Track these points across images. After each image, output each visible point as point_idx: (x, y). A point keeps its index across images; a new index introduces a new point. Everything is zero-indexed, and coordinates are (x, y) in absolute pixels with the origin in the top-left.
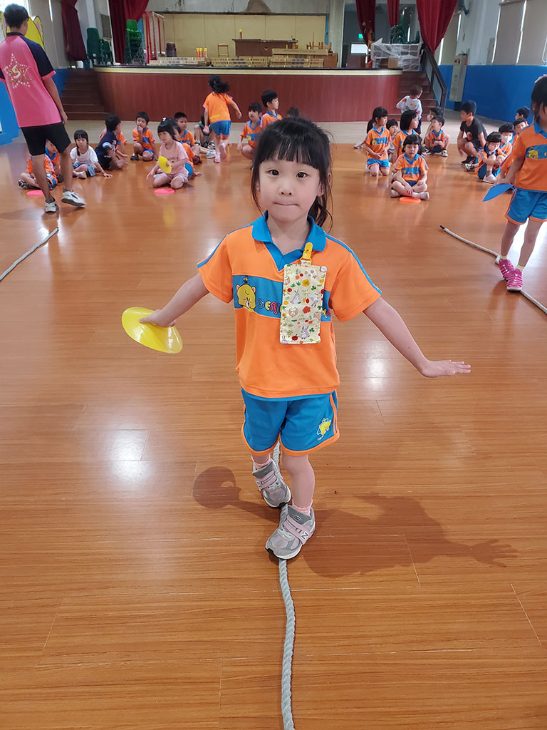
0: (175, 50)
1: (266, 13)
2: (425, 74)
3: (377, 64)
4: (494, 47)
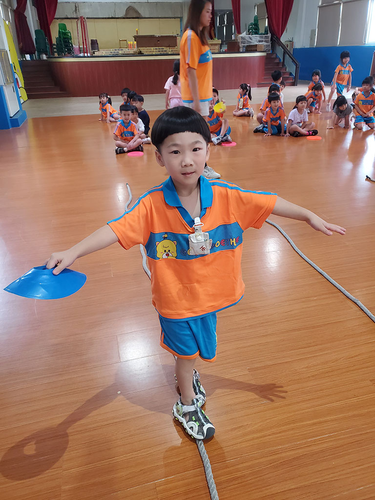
0: (97, 44)
1: (139, 17)
2: (275, 55)
3: (244, 49)
4: (315, 35)
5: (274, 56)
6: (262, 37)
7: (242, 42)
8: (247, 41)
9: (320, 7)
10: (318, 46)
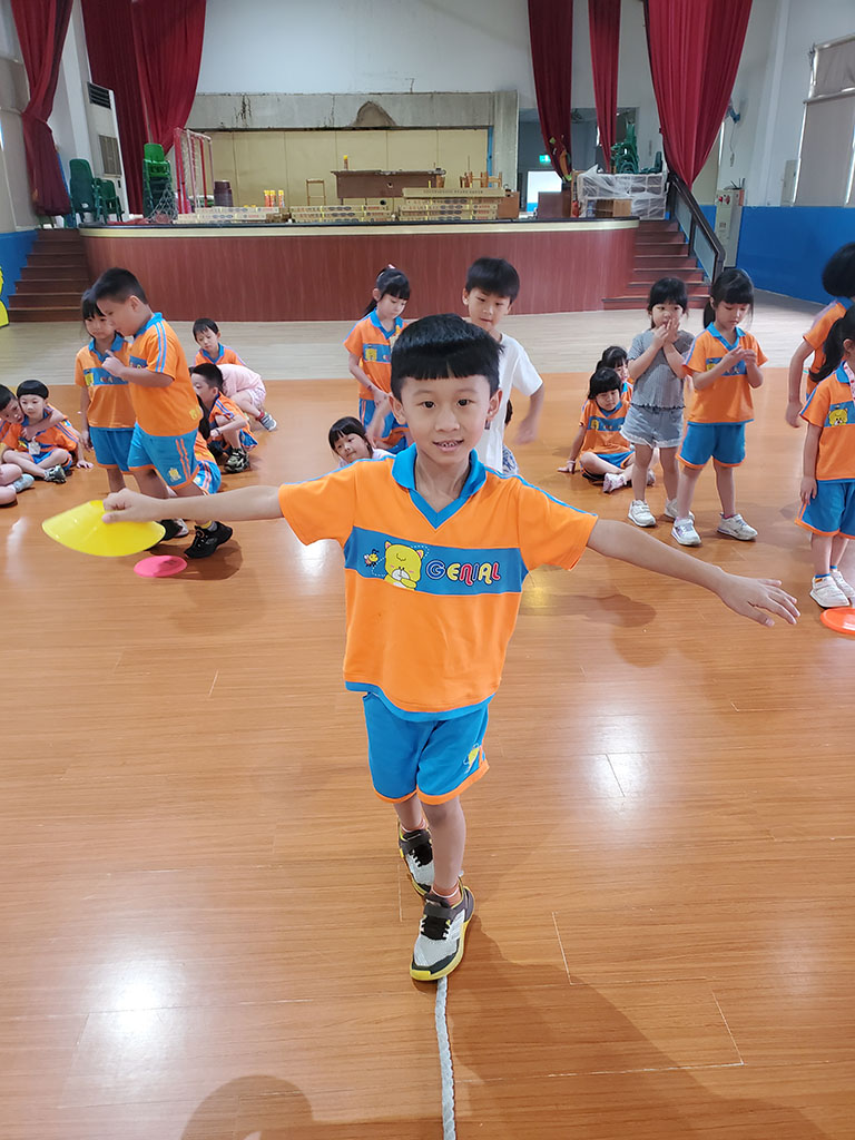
0: (230, 192)
1: (388, 127)
2: (676, 225)
3: (591, 208)
4: (795, 175)
5: (672, 228)
6: (642, 180)
7: (585, 192)
8: (601, 189)
9: (809, 103)
10: (797, 204)
